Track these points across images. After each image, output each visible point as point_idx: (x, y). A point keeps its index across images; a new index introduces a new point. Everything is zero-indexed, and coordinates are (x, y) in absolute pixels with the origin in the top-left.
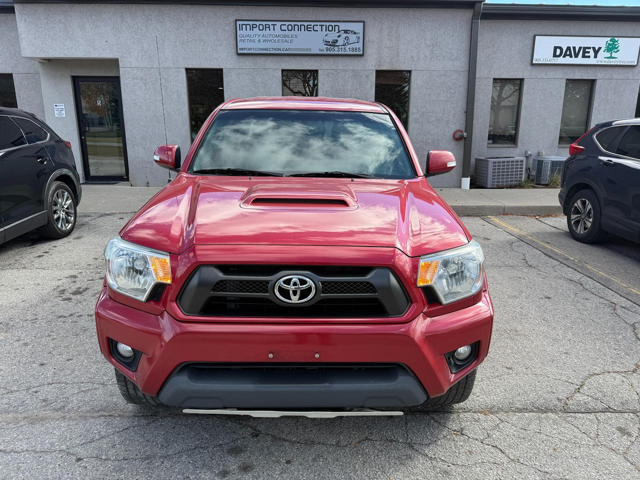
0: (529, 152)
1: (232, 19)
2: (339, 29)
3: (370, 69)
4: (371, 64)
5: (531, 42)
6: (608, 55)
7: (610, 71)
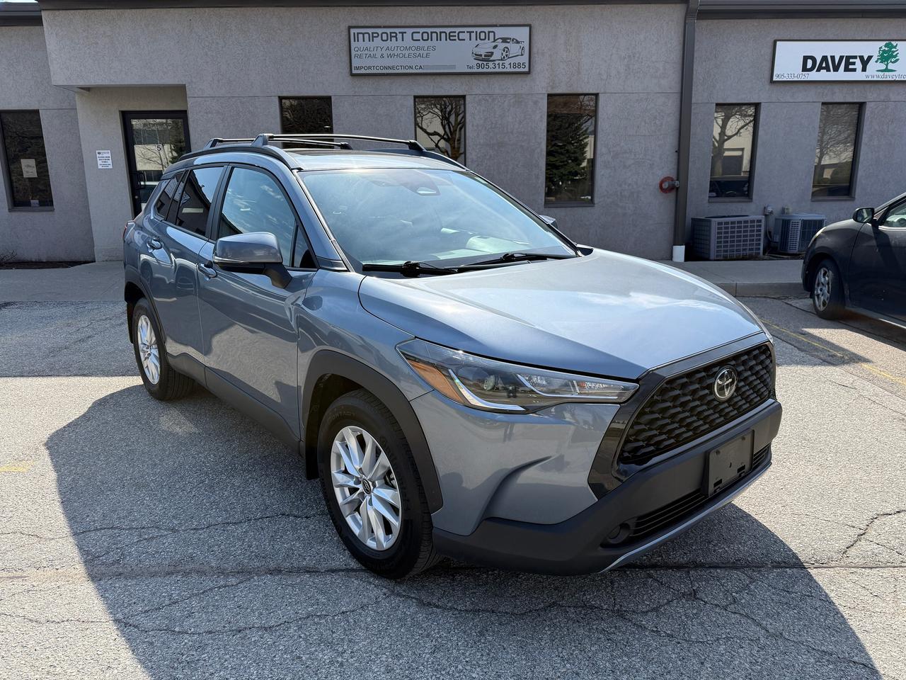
0: (770, 209)
1: (344, 27)
2: (494, 38)
3: (540, 92)
4: (541, 85)
5: (770, 51)
6: (883, 67)
7: (884, 90)
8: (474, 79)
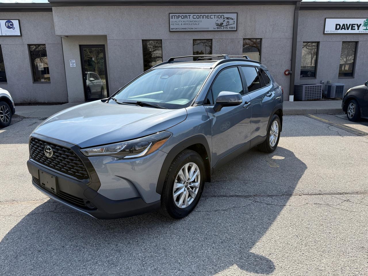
0: (323, 82)
1: (167, 13)
2: (224, 17)
3: (240, 38)
4: (240, 35)
5: (323, 22)
6: (365, 28)
7: (366, 37)
8: (216, 33)
